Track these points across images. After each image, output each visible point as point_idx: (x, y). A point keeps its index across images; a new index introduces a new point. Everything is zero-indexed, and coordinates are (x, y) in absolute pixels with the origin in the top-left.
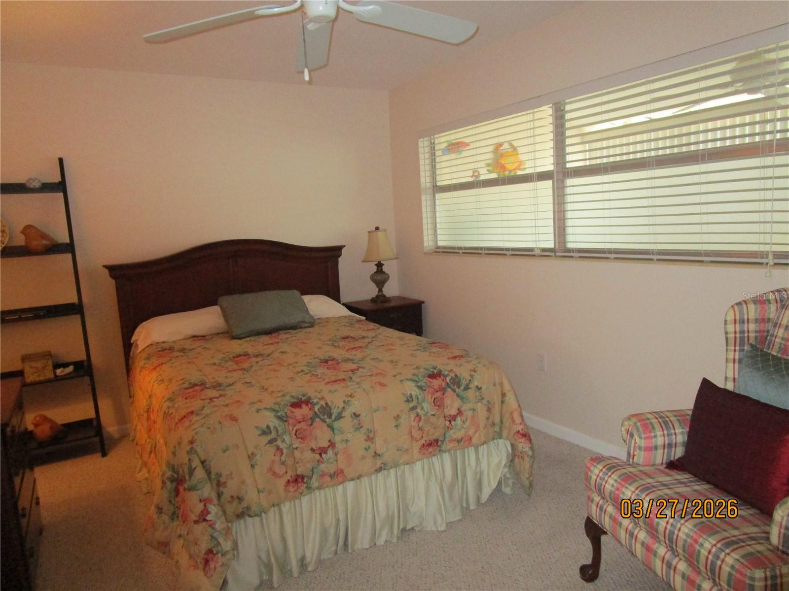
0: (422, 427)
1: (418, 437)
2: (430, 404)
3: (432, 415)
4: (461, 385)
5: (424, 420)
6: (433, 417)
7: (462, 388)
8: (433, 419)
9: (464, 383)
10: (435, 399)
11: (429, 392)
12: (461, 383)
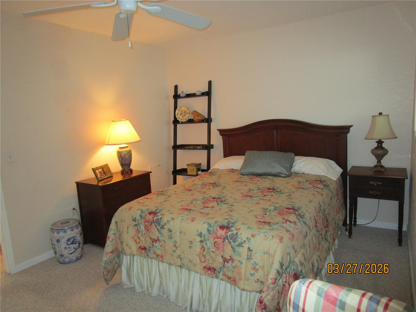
0: (205, 255)
1: (203, 260)
2: (212, 244)
3: (212, 251)
4: (236, 242)
5: (207, 252)
6: (213, 253)
7: (237, 243)
8: (212, 254)
9: (239, 240)
10: (215, 242)
11: (213, 236)
12: (236, 240)
